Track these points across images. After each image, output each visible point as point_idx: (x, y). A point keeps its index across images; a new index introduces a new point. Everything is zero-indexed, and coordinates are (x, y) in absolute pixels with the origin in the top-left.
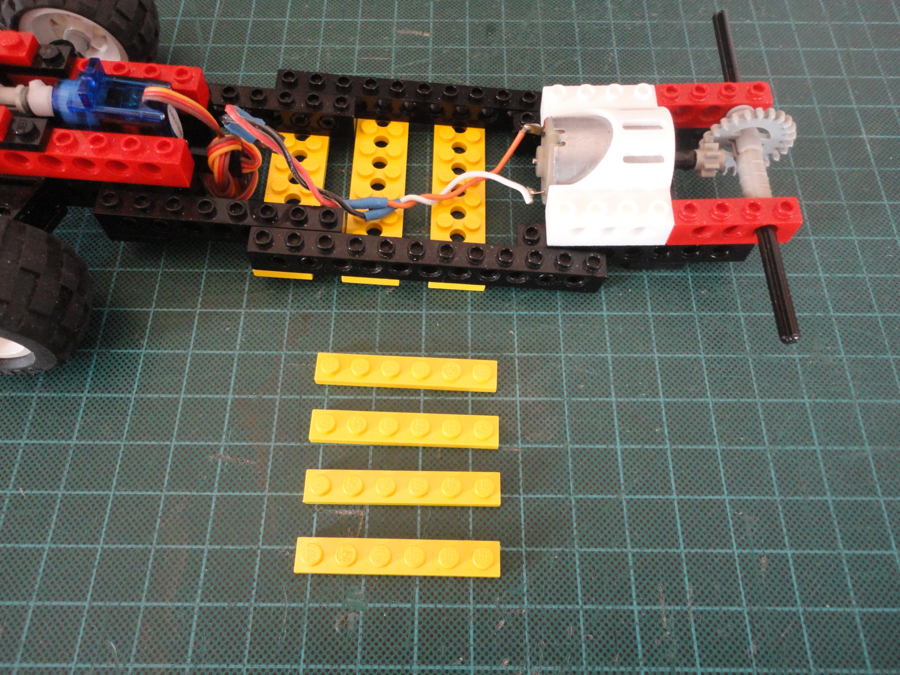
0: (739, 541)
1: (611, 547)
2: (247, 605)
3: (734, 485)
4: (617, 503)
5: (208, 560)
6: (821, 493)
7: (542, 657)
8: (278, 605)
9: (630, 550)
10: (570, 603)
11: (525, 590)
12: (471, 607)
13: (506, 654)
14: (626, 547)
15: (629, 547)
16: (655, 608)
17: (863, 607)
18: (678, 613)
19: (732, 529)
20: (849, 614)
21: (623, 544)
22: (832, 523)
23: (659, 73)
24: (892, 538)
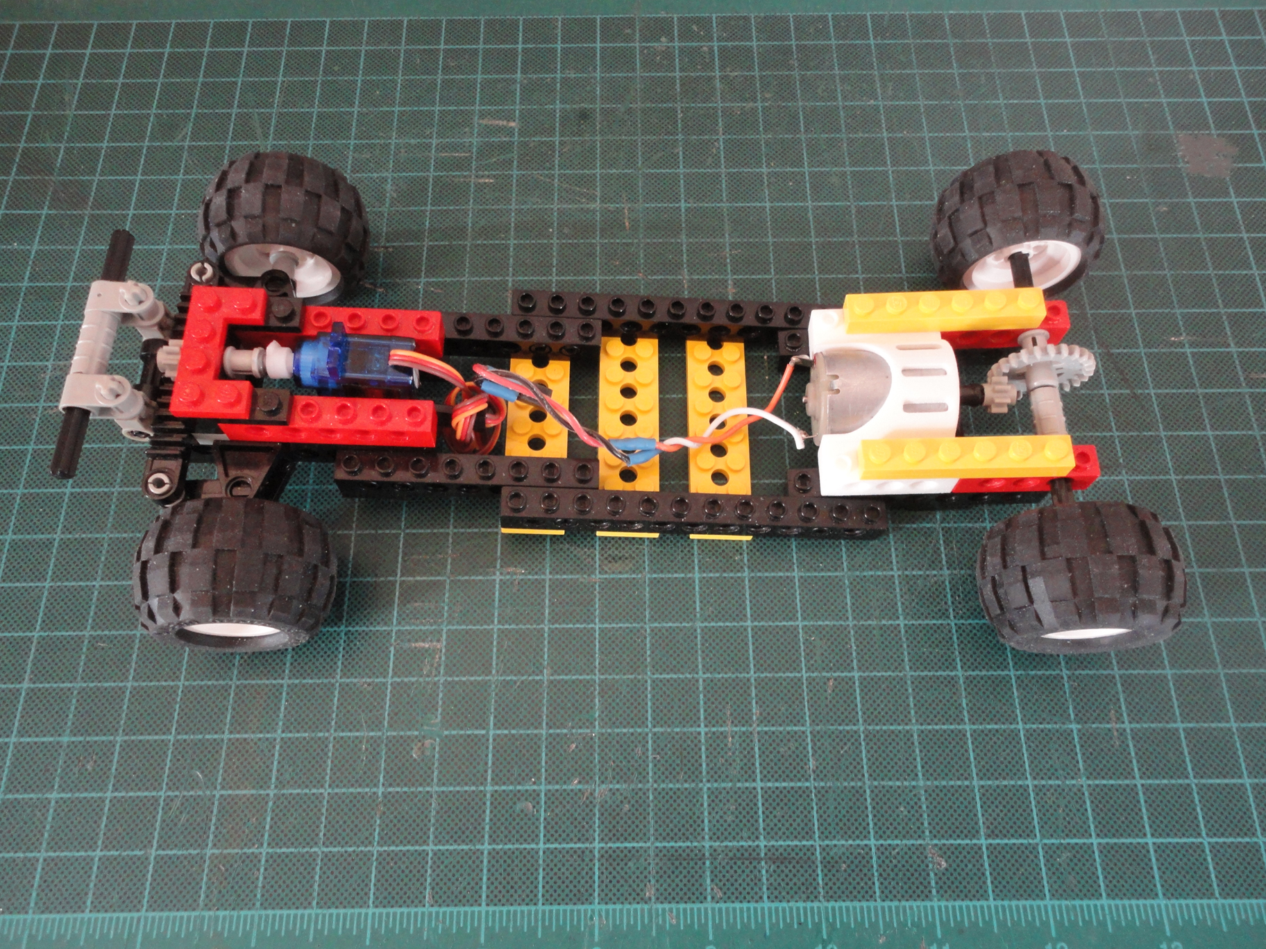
0: (809, 665)
1: (683, 673)
2: (327, 734)
3: (808, 611)
4: (692, 631)
5: (288, 694)
6: (894, 617)
7: (610, 777)
8: (357, 734)
9: (701, 675)
10: (639, 727)
11: (597, 715)
12: (544, 732)
13: (577, 774)
14: (697, 673)
15: (701, 673)
16: (722, 729)
17: (922, 724)
18: (744, 733)
19: (803, 654)
20: (908, 732)
21: (695, 670)
22: (901, 646)
23: (768, 165)
24: (958, 660)
